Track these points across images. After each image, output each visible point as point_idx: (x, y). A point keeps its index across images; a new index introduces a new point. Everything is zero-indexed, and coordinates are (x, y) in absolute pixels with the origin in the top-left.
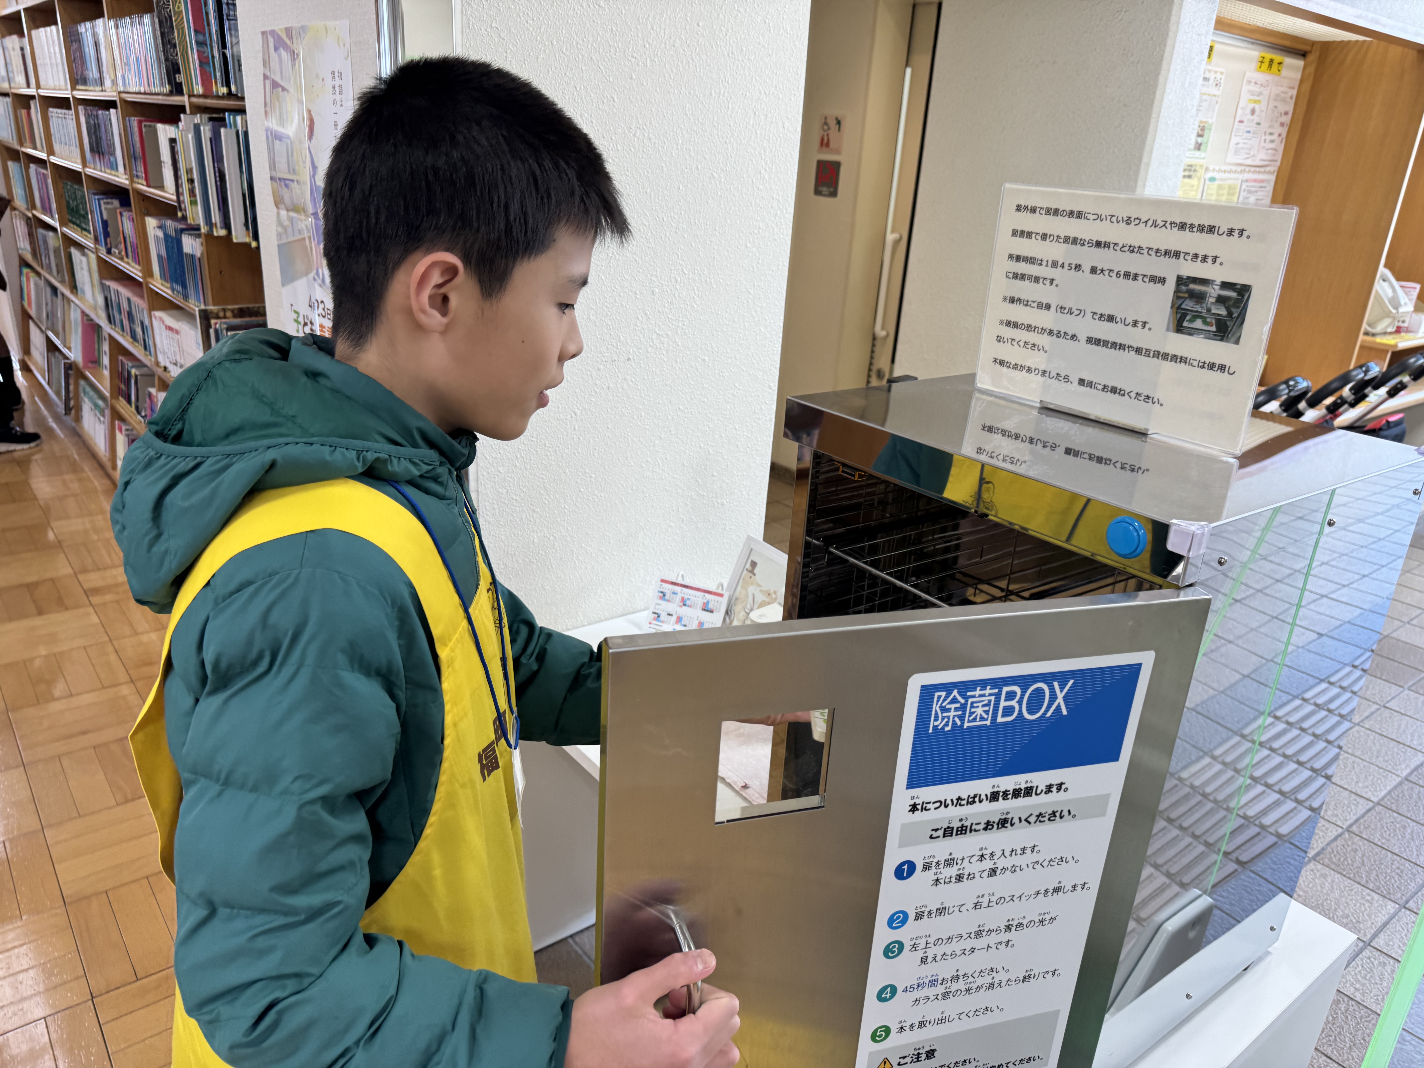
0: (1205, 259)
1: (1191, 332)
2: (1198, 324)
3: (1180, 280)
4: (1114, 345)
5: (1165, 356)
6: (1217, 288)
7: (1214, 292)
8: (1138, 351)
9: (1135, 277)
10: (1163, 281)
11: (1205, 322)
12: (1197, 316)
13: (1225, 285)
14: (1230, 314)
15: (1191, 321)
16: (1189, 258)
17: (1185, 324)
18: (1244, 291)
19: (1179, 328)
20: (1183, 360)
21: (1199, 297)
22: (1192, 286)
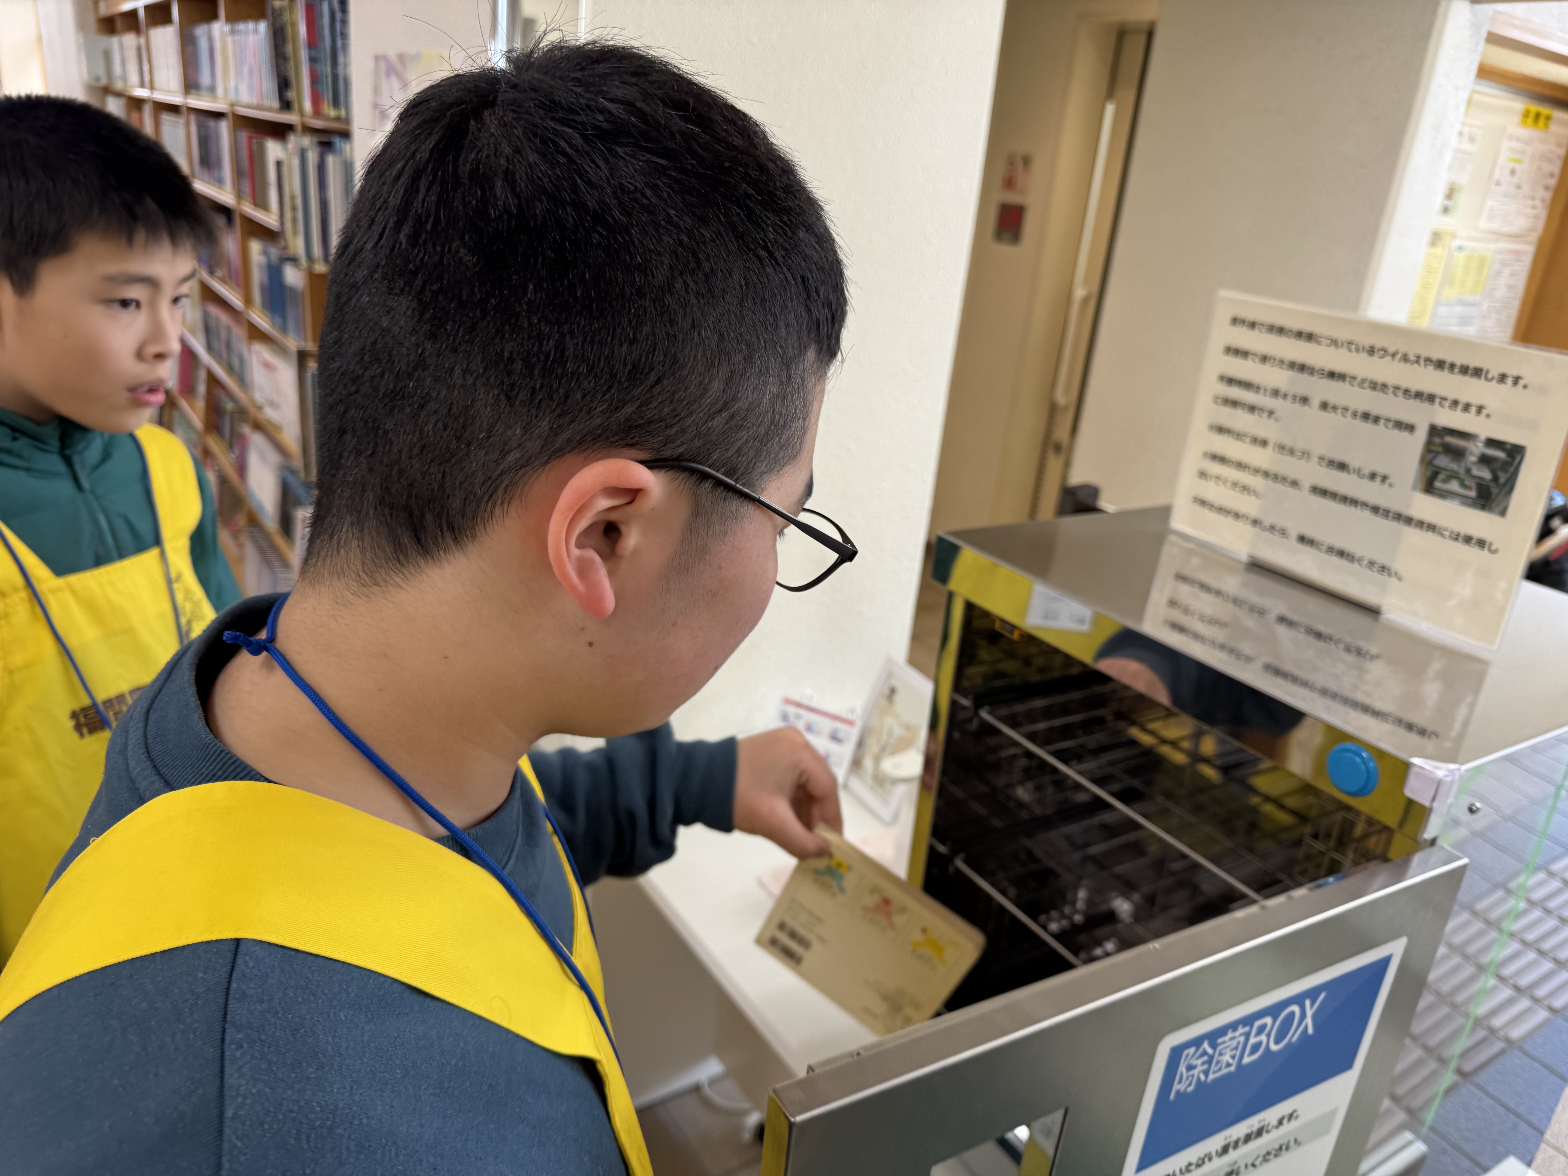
0: (1467, 407)
1: (1444, 495)
2: (1454, 486)
3: (1434, 431)
4: (1345, 500)
5: (1409, 521)
6: (1480, 445)
7: (1476, 449)
8: (1375, 510)
9: (1376, 420)
10: (1411, 428)
11: (1463, 485)
12: (1453, 476)
13: (1492, 443)
14: (1495, 479)
15: (1445, 481)
16: (1447, 404)
17: (1438, 484)
18: (1516, 452)
19: (1429, 488)
20: (1432, 528)
21: (1458, 454)
22: (1449, 439)
